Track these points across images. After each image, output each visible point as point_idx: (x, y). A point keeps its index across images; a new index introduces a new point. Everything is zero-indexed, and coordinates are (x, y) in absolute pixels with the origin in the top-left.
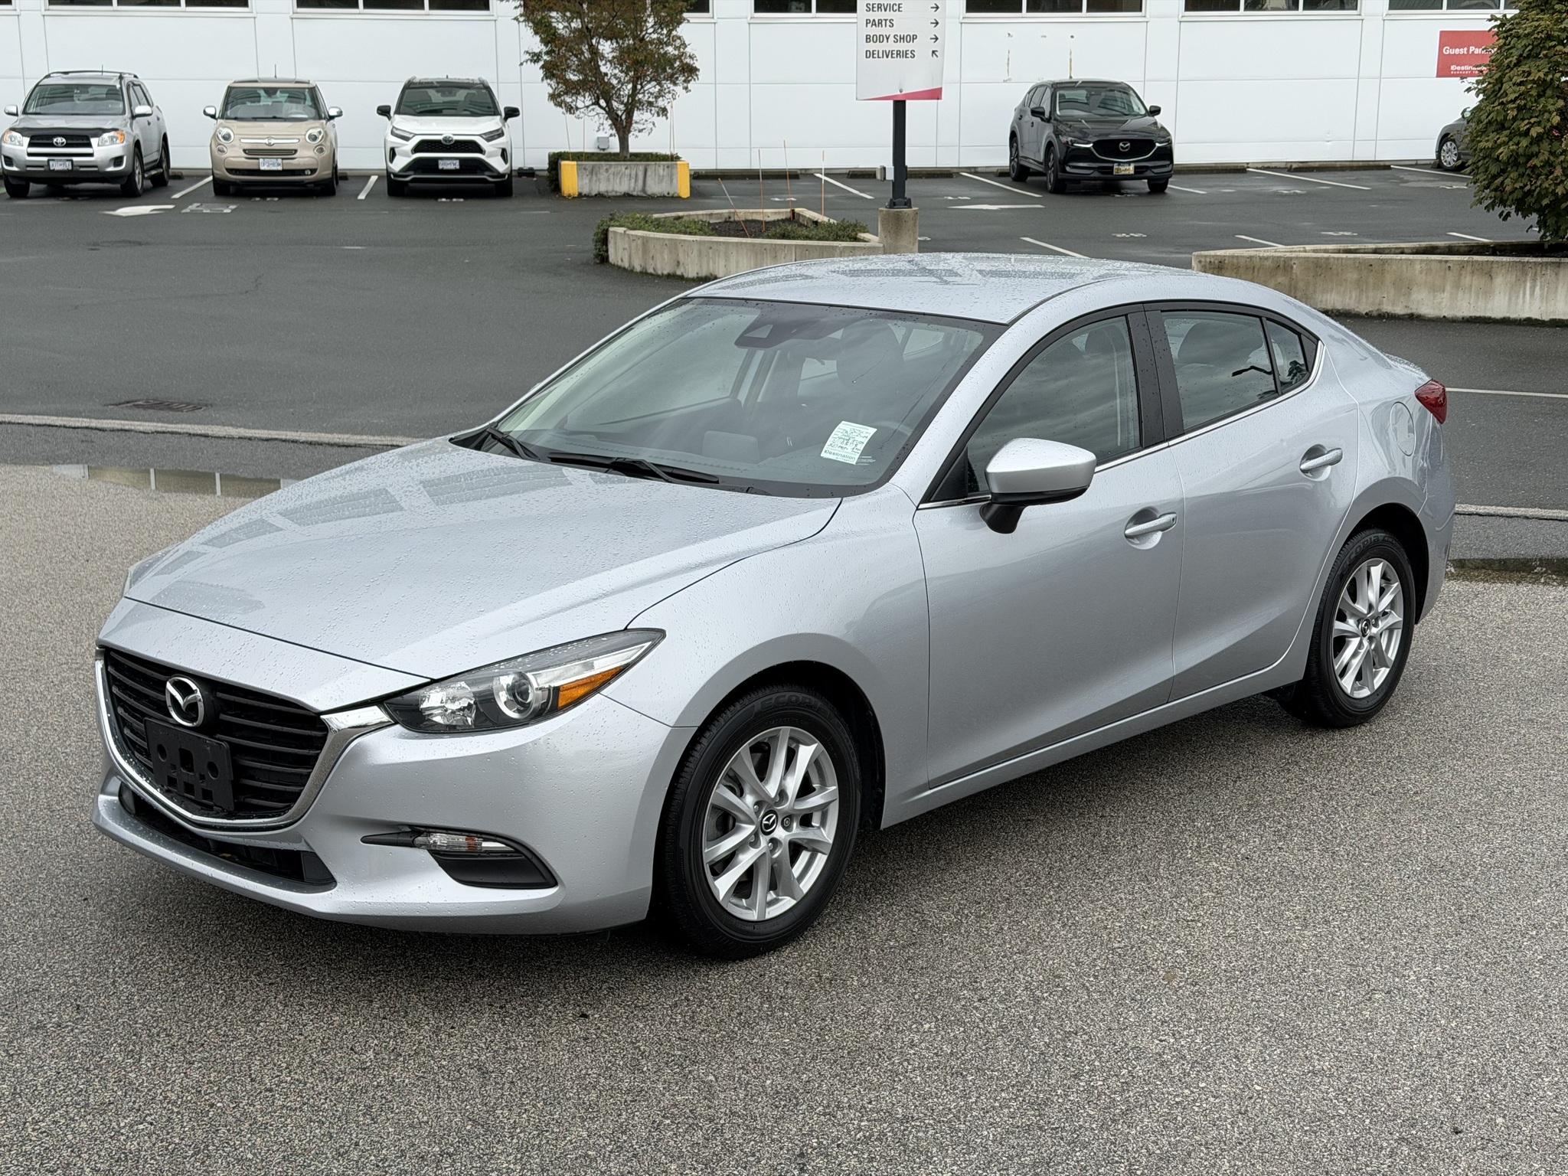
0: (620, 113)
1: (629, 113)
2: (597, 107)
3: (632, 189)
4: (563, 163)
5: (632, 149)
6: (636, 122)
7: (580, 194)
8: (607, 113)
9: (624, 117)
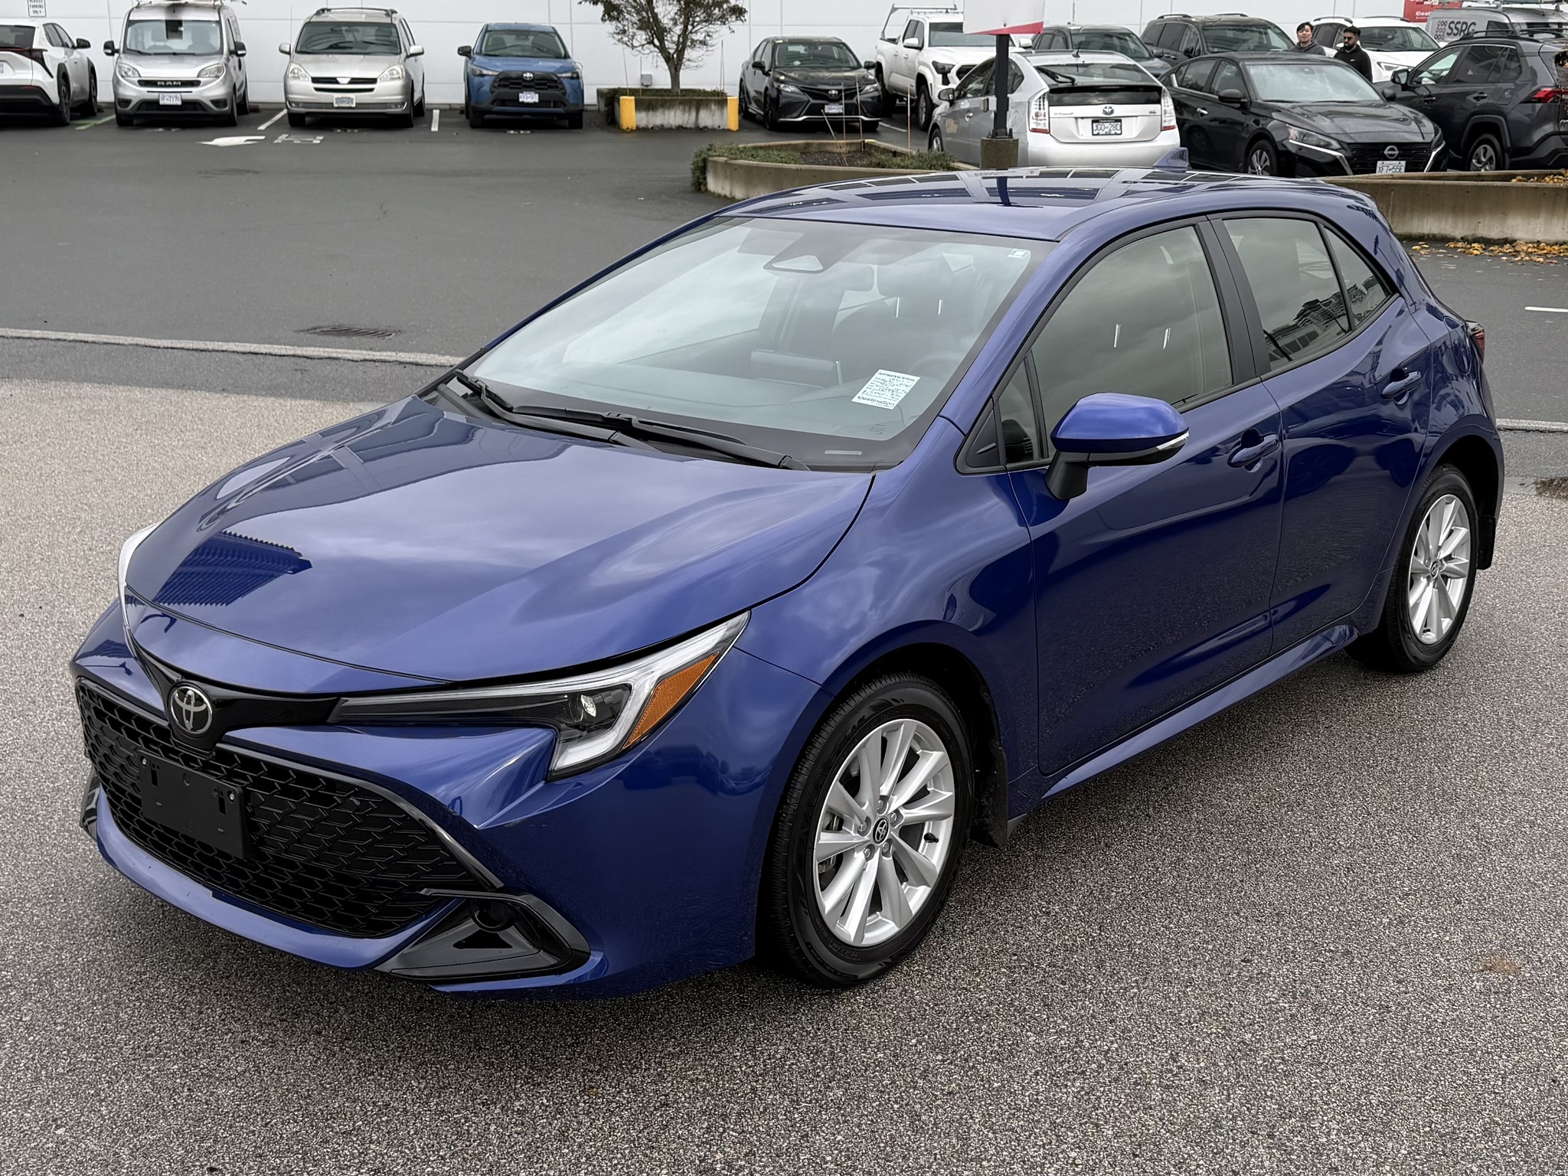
0: (672, 51)
1: (680, 52)
2: (652, 46)
3: (685, 122)
4: (622, 97)
5: (682, 87)
6: (689, 60)
7: (638, 128)
8: (661, 52)
9: (675, 56)
